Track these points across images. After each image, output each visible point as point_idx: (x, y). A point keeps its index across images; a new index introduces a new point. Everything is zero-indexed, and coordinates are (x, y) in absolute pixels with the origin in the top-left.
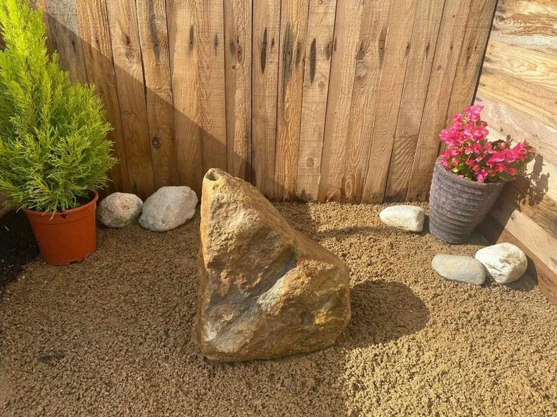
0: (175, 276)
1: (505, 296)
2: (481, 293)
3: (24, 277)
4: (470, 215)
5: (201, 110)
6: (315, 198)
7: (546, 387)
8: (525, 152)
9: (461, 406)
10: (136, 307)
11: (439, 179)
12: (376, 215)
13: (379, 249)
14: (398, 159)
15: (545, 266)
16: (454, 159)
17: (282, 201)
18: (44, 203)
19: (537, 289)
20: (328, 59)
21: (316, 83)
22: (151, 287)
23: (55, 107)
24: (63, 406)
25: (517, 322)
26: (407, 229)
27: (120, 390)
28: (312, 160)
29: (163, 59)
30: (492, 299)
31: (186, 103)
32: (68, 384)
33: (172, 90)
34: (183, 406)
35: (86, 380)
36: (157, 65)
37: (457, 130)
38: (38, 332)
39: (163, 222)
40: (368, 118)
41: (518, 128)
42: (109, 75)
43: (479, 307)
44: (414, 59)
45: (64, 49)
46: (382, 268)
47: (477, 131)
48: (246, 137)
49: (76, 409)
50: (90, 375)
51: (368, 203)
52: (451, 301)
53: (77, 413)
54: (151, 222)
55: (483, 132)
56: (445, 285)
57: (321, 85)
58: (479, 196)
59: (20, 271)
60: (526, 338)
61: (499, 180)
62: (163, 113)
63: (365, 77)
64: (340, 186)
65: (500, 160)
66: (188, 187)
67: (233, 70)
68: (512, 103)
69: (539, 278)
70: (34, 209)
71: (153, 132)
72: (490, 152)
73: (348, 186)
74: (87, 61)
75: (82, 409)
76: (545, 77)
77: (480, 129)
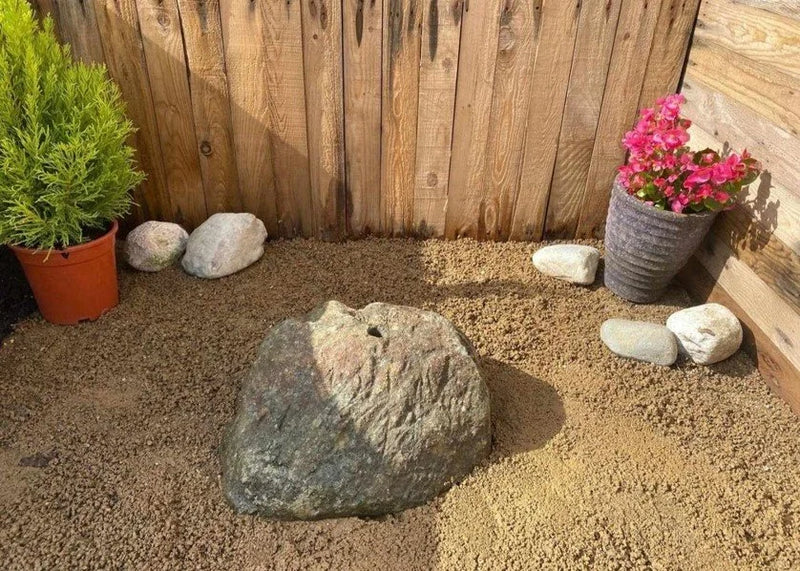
0: (225, 344)
1: (706, 383)
2: (669, 377)
3: (12, 341)
4: (662, 261)
5: (270, 102)
6: (441, 232)
7: (748, 520)
8: (745, 169)
9: (614, 544)
10: (165, 388)
11: (617, 207)
12: (528, 259)
13: (526, 310)
14: (565, 174)
15: (768, 340)
16: (637, 178)
17: (391, 235)
18: (35, 238)
19: (755, 373)
20: (456, 24)
21: (439, 61)
22: (189, 359)
23: (48, 97)
24: (47, 525)
25: (717, 421)
26: (571, 281)
27: (128, 506)
28: (435, 176)
29: (211, 25)
30: (685, 387)
31: (247, 92)
32: (57, 495)
33: (226, 72)
34: (213, 531)
35: (82, 490)
36: (203, 34)
37: (644, 134)
38: (23, 419)
39: (214, 264)
40: (519, 113)
41: (738, 131)
42: (134, 49)
43: (663, 398)
44: (588, 25)
45: (69, 12)
46: (526, 337)
47: (672, 136)
48: (337, 141)
49: (63, 530)
50: (89, 483)
51: (518, 240)
52: (622, 388)
53: (64, 535)
54: (197, 264)
55: (681, 138)
56: (616, 365)
57: (447, 64)
58: (675, 233)
59: (8, 332)
60: (728, 447)
61: (705, 210)
62: (214, 105)
63: (512, 51)
64: (477, 214)
65: (704, 181)
66: (251, 215)
67: (315, 42)
68: (733, 94)
69: (760, 358)
70: (22, 245)
71: (202, 135)
72: (689, 168)
73: (490, 216)
74: (103, 30)
75: (72, 531)
76: (778, 52)
77: (676, 133)
